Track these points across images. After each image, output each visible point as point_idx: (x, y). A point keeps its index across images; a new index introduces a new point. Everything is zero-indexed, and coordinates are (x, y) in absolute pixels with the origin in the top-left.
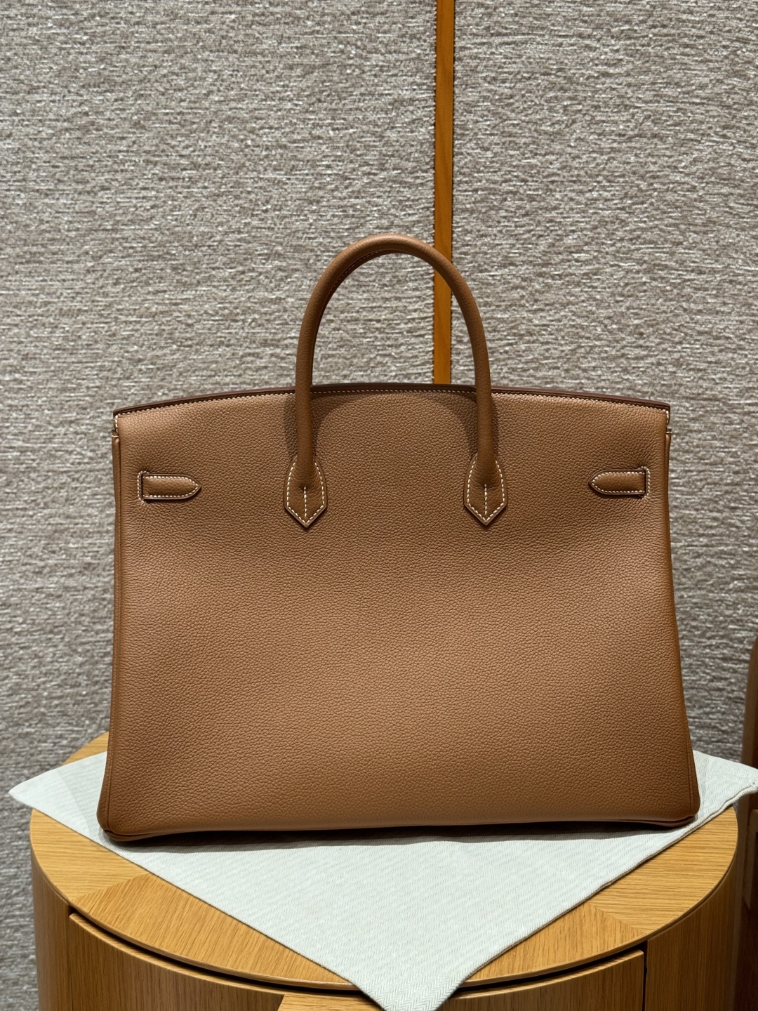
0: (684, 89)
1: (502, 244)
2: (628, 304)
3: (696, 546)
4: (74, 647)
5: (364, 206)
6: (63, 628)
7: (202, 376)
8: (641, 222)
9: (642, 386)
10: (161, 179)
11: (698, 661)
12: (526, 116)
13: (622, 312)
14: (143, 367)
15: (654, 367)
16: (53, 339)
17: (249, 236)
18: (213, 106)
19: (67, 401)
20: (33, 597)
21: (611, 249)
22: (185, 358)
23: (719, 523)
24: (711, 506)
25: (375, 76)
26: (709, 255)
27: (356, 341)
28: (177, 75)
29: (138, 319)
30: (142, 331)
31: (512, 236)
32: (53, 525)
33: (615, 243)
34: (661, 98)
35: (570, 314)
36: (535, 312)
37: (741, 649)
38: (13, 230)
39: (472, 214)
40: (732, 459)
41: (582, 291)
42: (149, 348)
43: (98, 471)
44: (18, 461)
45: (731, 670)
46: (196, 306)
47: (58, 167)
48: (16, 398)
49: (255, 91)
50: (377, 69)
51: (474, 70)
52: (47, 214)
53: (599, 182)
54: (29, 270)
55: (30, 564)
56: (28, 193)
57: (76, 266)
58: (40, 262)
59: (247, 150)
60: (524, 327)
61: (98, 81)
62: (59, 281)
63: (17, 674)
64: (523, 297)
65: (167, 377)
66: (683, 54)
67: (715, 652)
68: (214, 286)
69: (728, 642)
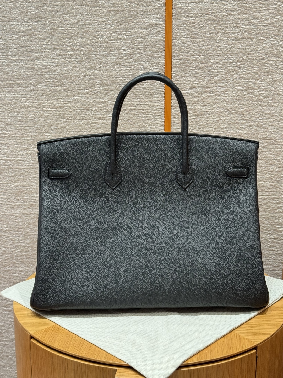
0: (260, 20)
1: (190, 80)
2: (238, 103)
3: (264, 196)
4: (26, 236)
5: (138, 65)
6: (22, 229)
7: (75, 131)
8: (244, 71)
9: (244, 134)
10: (60, 55)
11: (265, 239)
12: (200, 30)
13: (236, 106)
14: (53, 128)
15: (248, 127)
16: (18, 117)
17: (94, 77)
18: (80, 27)
19: (23, 141)
20: (10, 217)
21: (232, 82)
22: (69, 124)
23: (273, 187)
24: (270, 180)
25: (142, 15)
26: (269, 84)
27: (135, 118)
28: (66, 15)
29: (51, 109)
30: (52, 114)
31: (194, 77)
32: (18, 189)
33: (234, 79)
34: (251, 23)
35: (216, 107)
36: (203, 106)
37: (281, 235)
38: (2, 75)
39: (179, 68)
40: (278, 162)
41: (221, 98)
42: (55, 120)
43: (35, 168)
44: (4, 164)
45: (277, 243)
46: (73, 104)
47: (20, 50)
48: (3, 140)
49: (96, 21)
50: (143, 12)
51: (180, 13)
52: (16, 69)
53: (227, 56)
54: (8, 90)
55: (9, 205)
56: (8, 60)
57: (27, 89)
58: (13, 87)
59: (93, 44)
60: (199, 112)
61: (35, 17)
62: (20, 95)
63: (4, 247)
64: (198, 100)
66: (259, 7)
67: (271, 236)
68: (80, 97)
69: (276, 232)
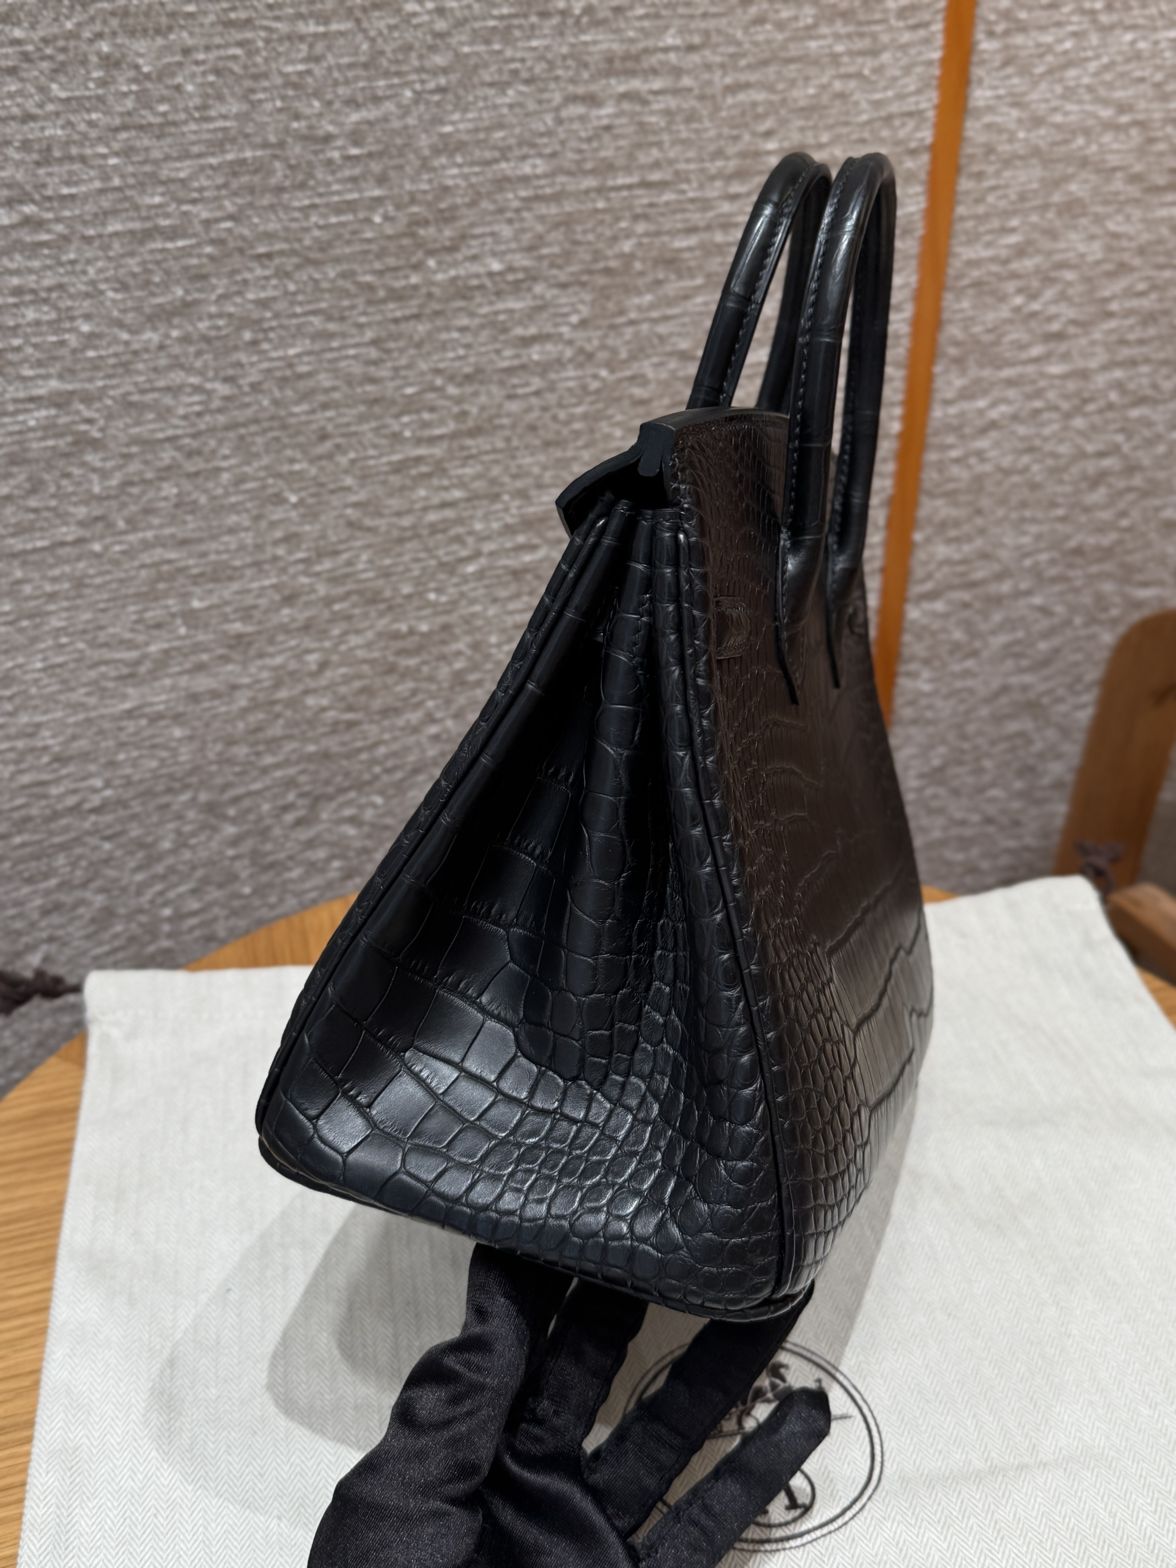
65: (392, 174)
